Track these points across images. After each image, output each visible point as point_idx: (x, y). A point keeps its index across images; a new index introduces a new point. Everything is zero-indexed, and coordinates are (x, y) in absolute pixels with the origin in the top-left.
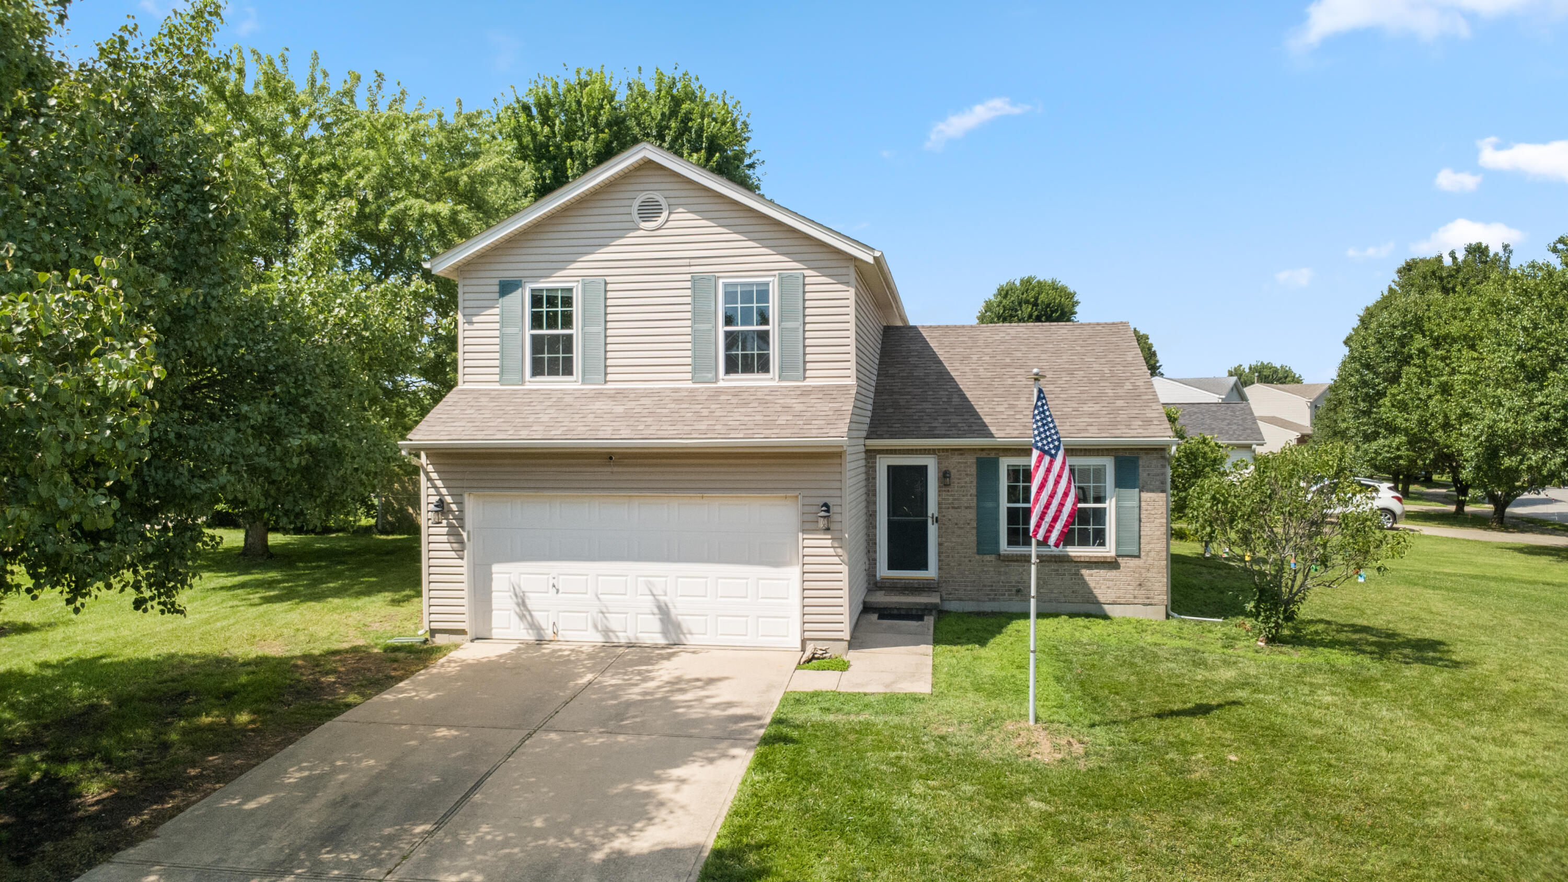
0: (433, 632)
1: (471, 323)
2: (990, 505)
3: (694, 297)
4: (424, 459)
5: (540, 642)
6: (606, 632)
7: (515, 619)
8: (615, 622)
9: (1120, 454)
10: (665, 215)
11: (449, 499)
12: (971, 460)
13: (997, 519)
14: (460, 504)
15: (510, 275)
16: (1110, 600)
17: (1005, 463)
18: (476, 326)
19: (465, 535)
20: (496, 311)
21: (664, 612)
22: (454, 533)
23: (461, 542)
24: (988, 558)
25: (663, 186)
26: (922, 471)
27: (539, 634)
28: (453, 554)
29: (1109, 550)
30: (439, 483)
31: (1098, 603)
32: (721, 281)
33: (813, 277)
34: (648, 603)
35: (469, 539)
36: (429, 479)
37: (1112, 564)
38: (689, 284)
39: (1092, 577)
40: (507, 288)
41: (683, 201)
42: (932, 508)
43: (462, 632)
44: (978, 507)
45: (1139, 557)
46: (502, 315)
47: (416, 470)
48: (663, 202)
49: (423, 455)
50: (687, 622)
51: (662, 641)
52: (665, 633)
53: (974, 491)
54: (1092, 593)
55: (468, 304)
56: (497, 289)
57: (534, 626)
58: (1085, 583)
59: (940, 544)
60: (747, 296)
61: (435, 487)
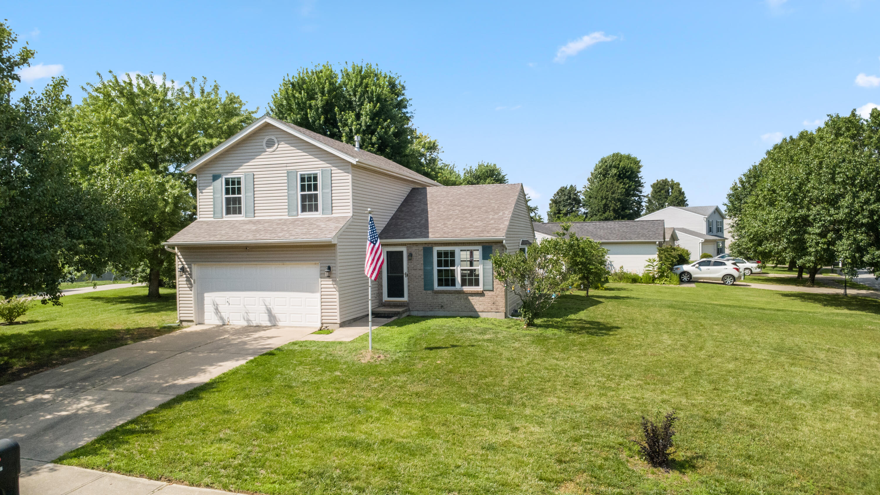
0: (181, 321)
1: (202, 193)
2: (429, 268)
3: (288, 180)
4: (176, 250)
5: (224, 325)
6: (248, 320)
7: (213, 314)
8: (251, 317)
9: (484, 244)
10: (276, 145)
11: (186, 266)
12: (421, 248)
13: (433, 275)
14: (190, 268)
15: (217, 172)
16: (481, 310)
17: (436, 249)
18: (204, 194)
19: (192, 281)
20: (211, 187)
21: (269, 312)
22: (188, 280)
23: (191, 284)
24: (429, 292)
25: (276, 133)
26: (401, 253)
27: (223, 322)
28: (188, 289)
29: (480, 288)
30: (182, 260)
31: (476, 311)
32: (299, 173)
33: (335, 170)
34: (263, 308)
35: (194, 283)
36: (179, 258)
37: (481, 294)
38: (286, 175)
39: (474, 300)
40: (215, 178)
41: (283, 139)
42: (405, 270)
43: (191, 321)
44: (424, 269)
45: (493, 291)
46: (214, 189)
47: (175, 254)
48: (275, 140)
49: (176, 248)
50: (278, 316)
51: (269, 324)
52: (270, 321)
53: (422, 262)
54: (473, 307)
55: (201, 185)
56: (212, 178)
57: (222, 318)
58: (470, 303)
59: (409, 286)
60: (309, 179)
61: (181, 261)
